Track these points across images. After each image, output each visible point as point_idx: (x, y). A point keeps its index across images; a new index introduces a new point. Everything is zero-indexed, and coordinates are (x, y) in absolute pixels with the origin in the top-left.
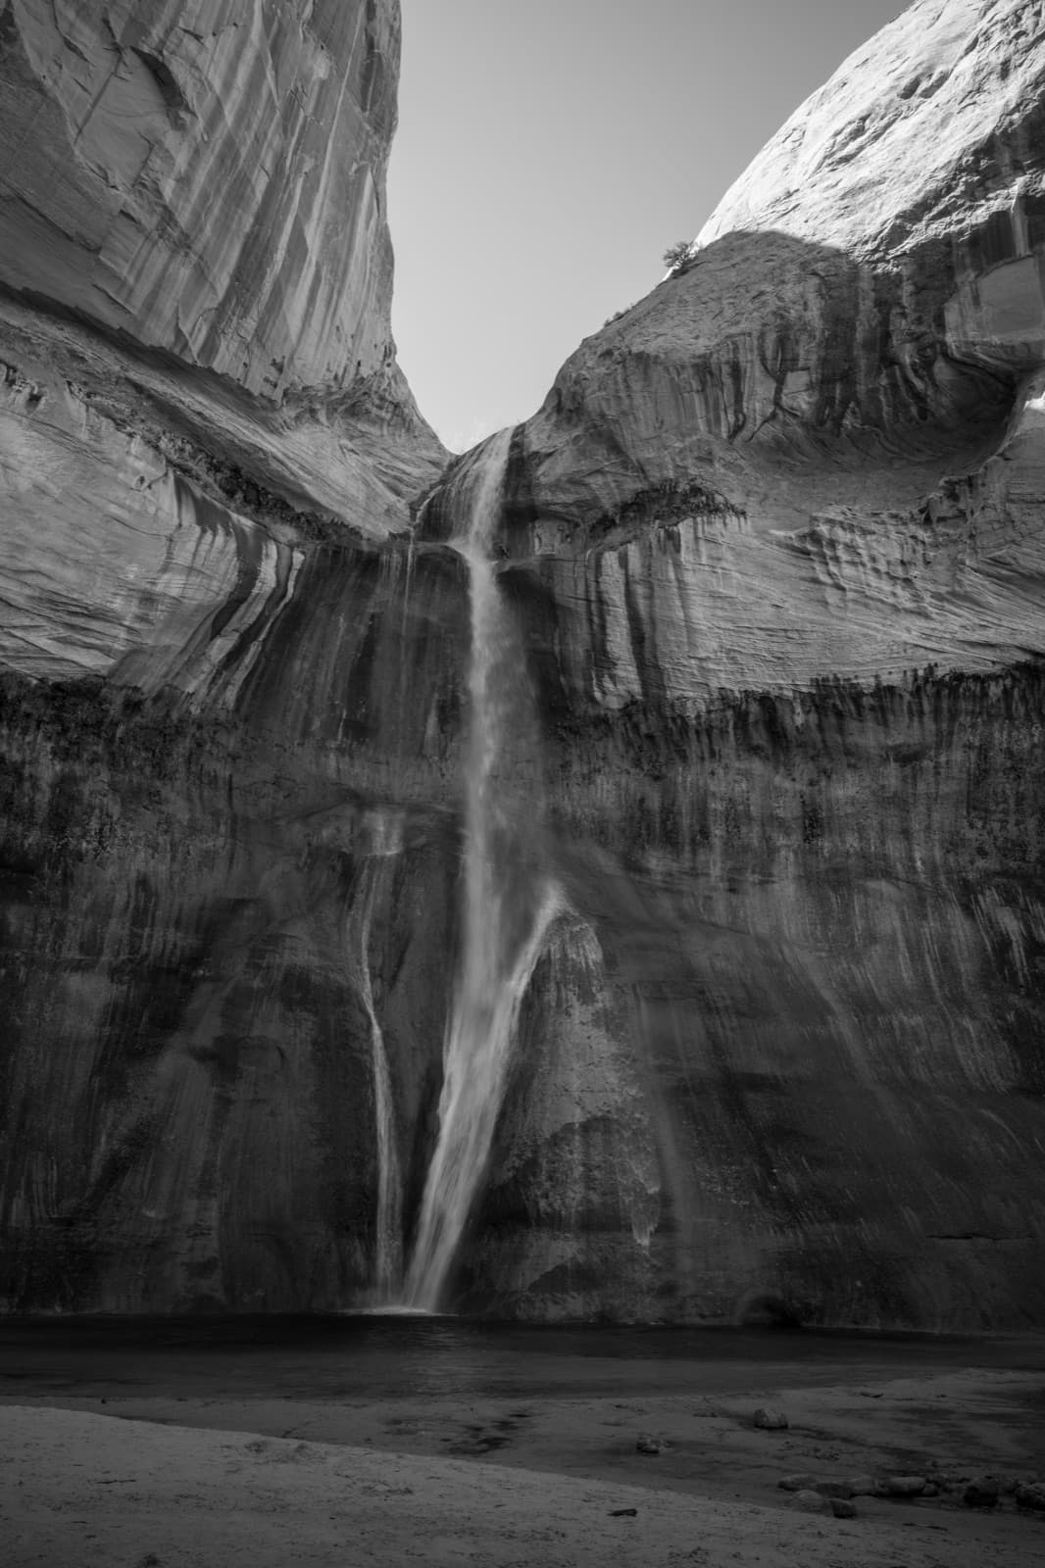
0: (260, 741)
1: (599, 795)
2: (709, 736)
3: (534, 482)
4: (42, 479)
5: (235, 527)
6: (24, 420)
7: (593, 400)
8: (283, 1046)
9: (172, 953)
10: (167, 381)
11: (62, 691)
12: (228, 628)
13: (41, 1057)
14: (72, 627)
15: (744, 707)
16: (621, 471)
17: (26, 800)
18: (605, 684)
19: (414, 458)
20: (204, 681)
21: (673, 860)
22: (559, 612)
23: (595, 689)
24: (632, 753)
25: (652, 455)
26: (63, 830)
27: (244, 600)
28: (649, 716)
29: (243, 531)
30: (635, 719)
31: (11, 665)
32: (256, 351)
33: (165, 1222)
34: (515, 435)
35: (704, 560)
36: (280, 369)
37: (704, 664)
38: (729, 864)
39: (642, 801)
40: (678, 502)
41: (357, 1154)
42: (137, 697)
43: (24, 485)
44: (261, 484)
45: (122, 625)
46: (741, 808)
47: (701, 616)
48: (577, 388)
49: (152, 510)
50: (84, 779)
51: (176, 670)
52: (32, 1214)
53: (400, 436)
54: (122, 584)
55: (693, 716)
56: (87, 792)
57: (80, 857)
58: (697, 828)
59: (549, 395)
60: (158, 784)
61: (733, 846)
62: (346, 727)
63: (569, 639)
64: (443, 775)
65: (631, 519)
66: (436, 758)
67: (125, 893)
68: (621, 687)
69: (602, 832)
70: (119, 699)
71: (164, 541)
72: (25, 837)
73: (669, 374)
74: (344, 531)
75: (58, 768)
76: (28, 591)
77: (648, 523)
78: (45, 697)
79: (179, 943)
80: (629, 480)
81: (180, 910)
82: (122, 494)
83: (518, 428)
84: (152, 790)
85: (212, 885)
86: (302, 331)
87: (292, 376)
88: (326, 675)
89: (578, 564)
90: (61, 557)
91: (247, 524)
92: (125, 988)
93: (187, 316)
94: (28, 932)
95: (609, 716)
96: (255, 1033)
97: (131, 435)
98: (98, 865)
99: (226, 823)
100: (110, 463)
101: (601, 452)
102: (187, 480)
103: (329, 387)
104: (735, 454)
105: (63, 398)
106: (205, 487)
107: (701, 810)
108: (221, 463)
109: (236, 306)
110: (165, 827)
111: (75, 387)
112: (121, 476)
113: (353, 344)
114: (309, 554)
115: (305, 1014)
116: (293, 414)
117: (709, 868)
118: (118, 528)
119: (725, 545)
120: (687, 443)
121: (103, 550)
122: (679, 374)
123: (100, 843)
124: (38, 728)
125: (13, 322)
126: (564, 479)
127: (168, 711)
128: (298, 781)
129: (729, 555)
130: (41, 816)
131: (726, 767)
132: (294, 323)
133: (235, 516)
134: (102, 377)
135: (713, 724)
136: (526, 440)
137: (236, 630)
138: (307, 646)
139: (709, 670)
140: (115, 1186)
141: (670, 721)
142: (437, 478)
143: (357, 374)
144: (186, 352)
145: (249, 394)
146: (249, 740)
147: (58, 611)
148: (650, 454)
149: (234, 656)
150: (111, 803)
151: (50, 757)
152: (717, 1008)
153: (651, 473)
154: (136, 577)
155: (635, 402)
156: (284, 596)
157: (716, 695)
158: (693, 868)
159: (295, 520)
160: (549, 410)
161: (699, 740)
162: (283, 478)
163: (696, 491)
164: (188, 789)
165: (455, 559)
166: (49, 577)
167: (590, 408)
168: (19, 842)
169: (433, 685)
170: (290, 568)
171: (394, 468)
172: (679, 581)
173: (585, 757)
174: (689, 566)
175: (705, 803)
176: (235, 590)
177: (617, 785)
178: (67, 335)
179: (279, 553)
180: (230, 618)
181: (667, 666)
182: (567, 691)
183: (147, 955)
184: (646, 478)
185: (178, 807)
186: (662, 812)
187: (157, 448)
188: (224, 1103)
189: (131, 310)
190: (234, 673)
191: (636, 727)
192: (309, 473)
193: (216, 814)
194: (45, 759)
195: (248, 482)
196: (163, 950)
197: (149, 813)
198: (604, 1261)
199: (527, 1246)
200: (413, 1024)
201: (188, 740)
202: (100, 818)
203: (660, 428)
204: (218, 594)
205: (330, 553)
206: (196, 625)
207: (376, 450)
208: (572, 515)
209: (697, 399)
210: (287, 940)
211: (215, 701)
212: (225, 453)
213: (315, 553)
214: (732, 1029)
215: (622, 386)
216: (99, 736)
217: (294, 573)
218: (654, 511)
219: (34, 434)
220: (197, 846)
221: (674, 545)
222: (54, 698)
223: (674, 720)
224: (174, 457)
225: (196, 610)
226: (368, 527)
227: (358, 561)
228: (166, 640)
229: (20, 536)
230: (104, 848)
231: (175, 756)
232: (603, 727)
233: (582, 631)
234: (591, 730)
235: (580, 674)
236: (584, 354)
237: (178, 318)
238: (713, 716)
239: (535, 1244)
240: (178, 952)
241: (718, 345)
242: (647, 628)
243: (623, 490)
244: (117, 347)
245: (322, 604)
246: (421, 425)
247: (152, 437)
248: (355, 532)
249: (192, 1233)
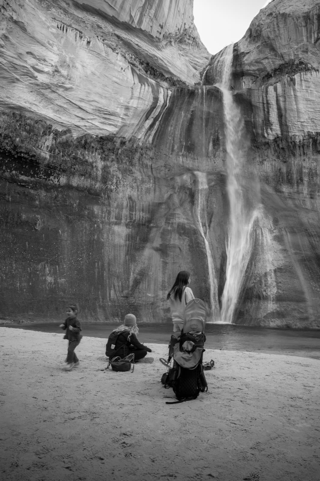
0: (159, 153)
1: (266, 168)
2: (303, 148)
3: (243, 63)
4: (93, 70)
5: (150, 83)
6: (87, 50)
7: (265, 32)
8: (180, 247)
9: (142, 219)
10: (127, 34)
11: (103, 139)
12: (150, 117)
13: (111, 250)
14: (105, 118)
15: (316, 138)
16: (274, 57)
17: (95, 173)
18: (268, 131)
19: (200, 57)
20: (143, 134)
21: (291, 189)
22: (253, 108)
23: (265, 133)
24: (276, 154)
25: (286, 51)
26: (106, 182)
27: (155, 107)
28: (283, 142)
29: (153, 84)
30: (278, 143)
31: (88, 131)
32: (155, 21)
33: (154, 297)
34: (234, 47)
35: (304, 88)
36: (162, 28)
37: (303, 124)
38: (310, 189)
39: (280, 169)
40: (294, 67)
41: (204, 278)
42: (124, 140)
43: (89, 72)
44: (155, 68)
45: (120, 117)
46: (314, 171)
47: (302, 107)
48: (258, 28)
49: (126, 79)
50: (110, 167)
51: (135, 132)
52: (116, 295)
53: (195, 49)
54: (119, 104)
55: (298, 141)
56: (112, 171)
57: (111, 191)
58: (299, 178)
59: (247, 32)
60: (131, 167)
61: (311, 184)
62: (185, 148)
63: (257, 117)
64: (215, 163)
65: (278, 74)
66: (213, 157)
67: (126, 201)
68: (274, 132)
69: (267, 180)
70: (119, 141)
71: (130, 89)
72: (95, 185)
73: (294, 20)
74: (181, 83)
75: (103, 163)
76: (92, 107)
77: (284, 75)
78: (98, 141)
79: (144, 216)
80: (277, 61)
81: (143, 206)
82: (117, 74)
83: (235, 44)
84: (130, 169)
85: (150, 198)
86: (169, 12)
87: (165, 30)
88: (178, 131)
89: (260, 91)
90: (101, 96)
91: (153, 82)
92: (131, 230)
93: (133, 10)
94: (100, 214)
95: (269, 142)
96: (172, 242)
97: (117, 53)
98: (117, 193)
99: (152, 179)
100: (112, 63)
101: (267, 51)
102: (134, 68)
103: (176, 33)
104: (316, 49)
105: (96, 42)
106: (140, 70)
107: (300, 172)
108: (143, 62)
109: (148, 5)
110: (135, 181)
111: (99, 38)
112: (116, 67)
113: (183, 16)
114: (173, 91)
115: (185, 237)
116: (165, 43)
117: (303, 190)
118: (116, 85)
119: (311, 82)
120: (299, 46)
121: (113, 93)
122: (297, 20)
123: (117, 186)
124: (96, 151)
125: (80, 16)
126: (254, 61)
127: (133, 144)
128: (172, 166)
129: (313, 86)
130: (99, 178)
131: (309, 158)
132: (166, 10)
133: (150, 79)
134: (107, 34)
135: (305, 144)
136: (239, 48)
137: (152, 118)
138: (173, 122)
139: (304, 126)
140: (138, 287)
141: (290, 143)
142: (208, 63)
143: (185, 27)
144: (133, 23)
145: (152, 37)
146: (156, 153)
147: (100, 113)
148: (285, 51)
149: (152, 126)
150: (119, 174)
151: (100, 160)
152: (312, 235)
153: (286, 58)
154: (123, 101)
155: (281, 32)
156: (166, 106)
157: (306, 134)
158: (298, 191)
159: (166, 80)
160: (247, 37)
161: (299, 149)
162: (162, 66)
163: (301, 63)
164: (140, 169)
165: (218, 91)
166: (98, 103)
167: (264, 35)
168: (94, 186)
169: (211, 133)
170: (167, 97)
171: (194, 60)
172: (295, 95)
173: (261, 156)
174: (298, 90)
175: (301, 169)
176: (153, 104)
177: (272, 164)
178: (96, 19)
179: (164, 91)
180: (151, 113)
181: (290, 125)
182: (255, 134)
183: (135, 220)
184: (283, 59)
185: (138, 175)
186: (287, 173)
187: (125, 57)
188: (165, 263)
189: (116, 9)
190: (152, 132)
191: (278, 146)
192: (170, 64)
193: (149, 176)
194: (99, 161)
195: (151, 68)
196: (140, 218)
197: (130, 177)
198: (286, 310)
199: (261, 305)
200: (216, 240)
201: (139, 153)
202: (116, 179)
203: (290, 41)
204: (148, 106)
205: (180, 90)
206: (141, 116)
207: (188, 55)
208: (256, 74)
209: (304, 29)
210: (176, 215)
211: (146, 141)
212: (145, 58)
213: (175, 91)
214: (317, 241)
215: (276, 26)
216: (114, 153)
217: (169, 98)
218: (286, 71)
219: (90, 55)
220: (145, 186)
221: (293, 83)
222: (100, 142)
223: (291, 143)
224: (130, 60)
225: (141, 112)
226: (188, 81)
227: (188, 92)
228: (133, 122)
229: (89, 89)
230: (118, 188)
231: (135, 159)
232: (267, 146)
233: (261, 114)
234: (263, 147)
235: (260, 128)
236: (261, 15)
237: (131, 11)
238: (305, 141)
239: (263, 305)
240: (144, 219)
241: (313, 8)
242: (283, 112)
243: (275, 64)
244: (111, 23)
245: (177, 108)
246: (202, 45)
247: (123, 54)
248: (184, 83)
249: (162, 300)
